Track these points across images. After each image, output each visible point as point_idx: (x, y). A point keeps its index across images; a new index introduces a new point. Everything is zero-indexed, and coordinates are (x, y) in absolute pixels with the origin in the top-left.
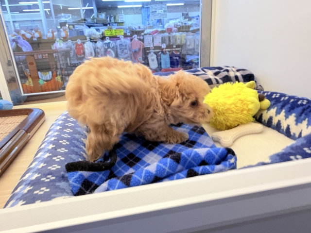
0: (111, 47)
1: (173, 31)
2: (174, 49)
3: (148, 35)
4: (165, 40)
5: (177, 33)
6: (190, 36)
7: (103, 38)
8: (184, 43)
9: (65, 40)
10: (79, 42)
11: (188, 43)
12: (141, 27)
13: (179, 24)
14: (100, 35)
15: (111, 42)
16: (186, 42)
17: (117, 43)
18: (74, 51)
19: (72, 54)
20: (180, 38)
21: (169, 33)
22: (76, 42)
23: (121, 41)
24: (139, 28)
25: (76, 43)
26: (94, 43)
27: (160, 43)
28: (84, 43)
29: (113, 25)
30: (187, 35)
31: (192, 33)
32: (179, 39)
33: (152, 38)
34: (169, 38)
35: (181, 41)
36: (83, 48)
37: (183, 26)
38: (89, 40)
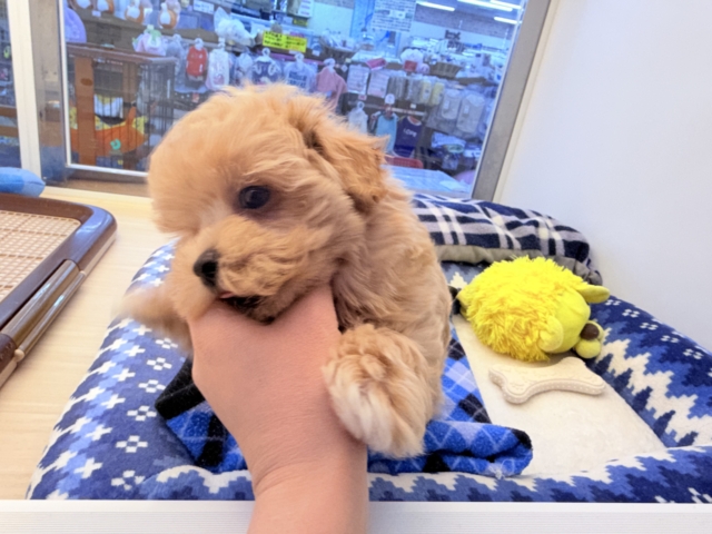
0: (271, 74)
1: (417, 69)
2: (410, 112)
3: (359, 67)
4: (395, 87)
5: (426, 77)
6: (454, 92)
7: (256, 49)
8: (438, 103)
9: (167, 31)
10: (199, 44)
11: (446, 106)
12: (348, 44)
13: (435, 56)
14: (251, 39)
15: (274, 62)
16: (442, 102)
17: (285, 68)
19: (177, 69)
20: (430, 90)
21: (409, 74)
23: (296, 66)
24: (344, 44)
25: (191, 45)
27: (382, 90)
28: (210, 50)
29: (282, 21)
30: (447, 87)
31: (461, 84)
32: (427, 91)
33: (367, 75)
34: (407, 83)
35: (431, 96)
36: (205, 62)
37: (443, 65)
38: (224, 45)
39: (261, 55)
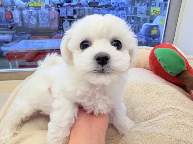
0: (33, 15)
1: (82, 5)
6: (97, 10)
10: (9, 9)
15: (34, 11)
17: (38, 12)
18: (5, 16)
19: (3, 18)
23: (41, 11)
26: (20, 11)
27: (72, 14)
28: (13, 10)
30: (94, 9)
32: (87, 12)
33: (66, 10)
36: (12, 14)
37: (92, 2)
38: (16, 8)
39: (30, 9)
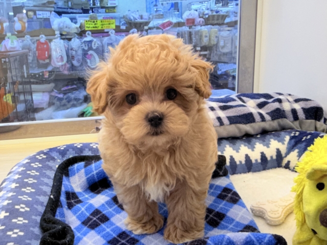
0: (94, 48)
1: (196, 23)
3: (155, 30)
4: (182, 37)
5: (203, 27)
6: (225, 32)
7: (82, 33)
8: (215, 43)
9: (20, 35)
10: (43, 38)
11: (221, 43)
12: (144, 17)
13: (206, 12)
14: (77, 28)
15: (95, 40)
16: (218, 42)
17: (104, 42)
18: (34, 53)
19: (30, 58)
20: (208, 35)
21: (190, 27)
22: (37, 38)
23: (110, 39)
24: (141, 17)
25: (37, 40)
26: (66, 41)
28: (50, 41)
29: (98, 12)
30: (220, 30)
31: (229, 27)
32: (206, 36)
35: (210, 39)
36: (49, 49)
37: (213, 16)
38: (59, 35)
39: (86, 37)
